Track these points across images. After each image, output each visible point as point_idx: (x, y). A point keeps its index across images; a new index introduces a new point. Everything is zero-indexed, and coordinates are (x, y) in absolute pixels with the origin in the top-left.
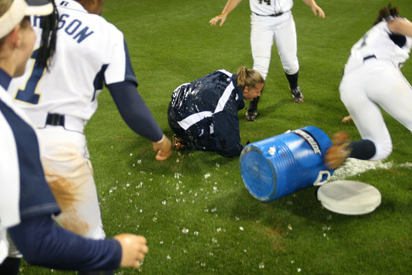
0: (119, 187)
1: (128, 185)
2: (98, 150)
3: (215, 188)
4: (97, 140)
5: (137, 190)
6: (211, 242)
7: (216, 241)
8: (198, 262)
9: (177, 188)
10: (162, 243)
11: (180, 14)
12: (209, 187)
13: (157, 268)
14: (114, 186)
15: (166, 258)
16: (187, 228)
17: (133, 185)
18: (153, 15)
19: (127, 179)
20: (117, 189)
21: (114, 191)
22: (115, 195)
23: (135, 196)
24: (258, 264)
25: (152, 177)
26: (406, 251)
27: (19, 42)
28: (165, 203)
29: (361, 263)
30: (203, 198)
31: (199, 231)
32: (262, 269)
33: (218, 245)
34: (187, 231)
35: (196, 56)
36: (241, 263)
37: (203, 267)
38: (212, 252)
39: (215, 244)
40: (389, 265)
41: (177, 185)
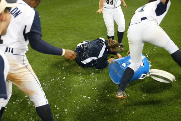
0: (55, 79)
1: (59, 78)
2: (45, 64)
3: (96, 79)
4: (44, 59)
5: (63, 80)
6: (96, 101)
7: (98, 101)
8: (90, 109)
9: (80, 79)
10: (75, 102)
11: (77, 6)
12: (94, 79)
13: (73, 112)
14: (53, 78)
15: (77, 108)
16: (85, 96)
17: (61, 78)
18: (65, 6)
19: (58, 76)
20: (54, 80)
21: (53, 81)
22: (54, 82)
23: (62, 83)
24: (116, 110)
25: (69, 75)
26: (178, 104)
27: (4, 19)
28: (75, 85)
29: (159, 109)
30: (91, 83)
31: (90, 97)
32: (117, 112)
33: (99, 103)
34: (85, 97)
35: (85, 23)
36: (109, 110)
37: (93, 112)
38: (96, 105)
39: (97, 102)
40: (171, 110)
41: (80, 78)
